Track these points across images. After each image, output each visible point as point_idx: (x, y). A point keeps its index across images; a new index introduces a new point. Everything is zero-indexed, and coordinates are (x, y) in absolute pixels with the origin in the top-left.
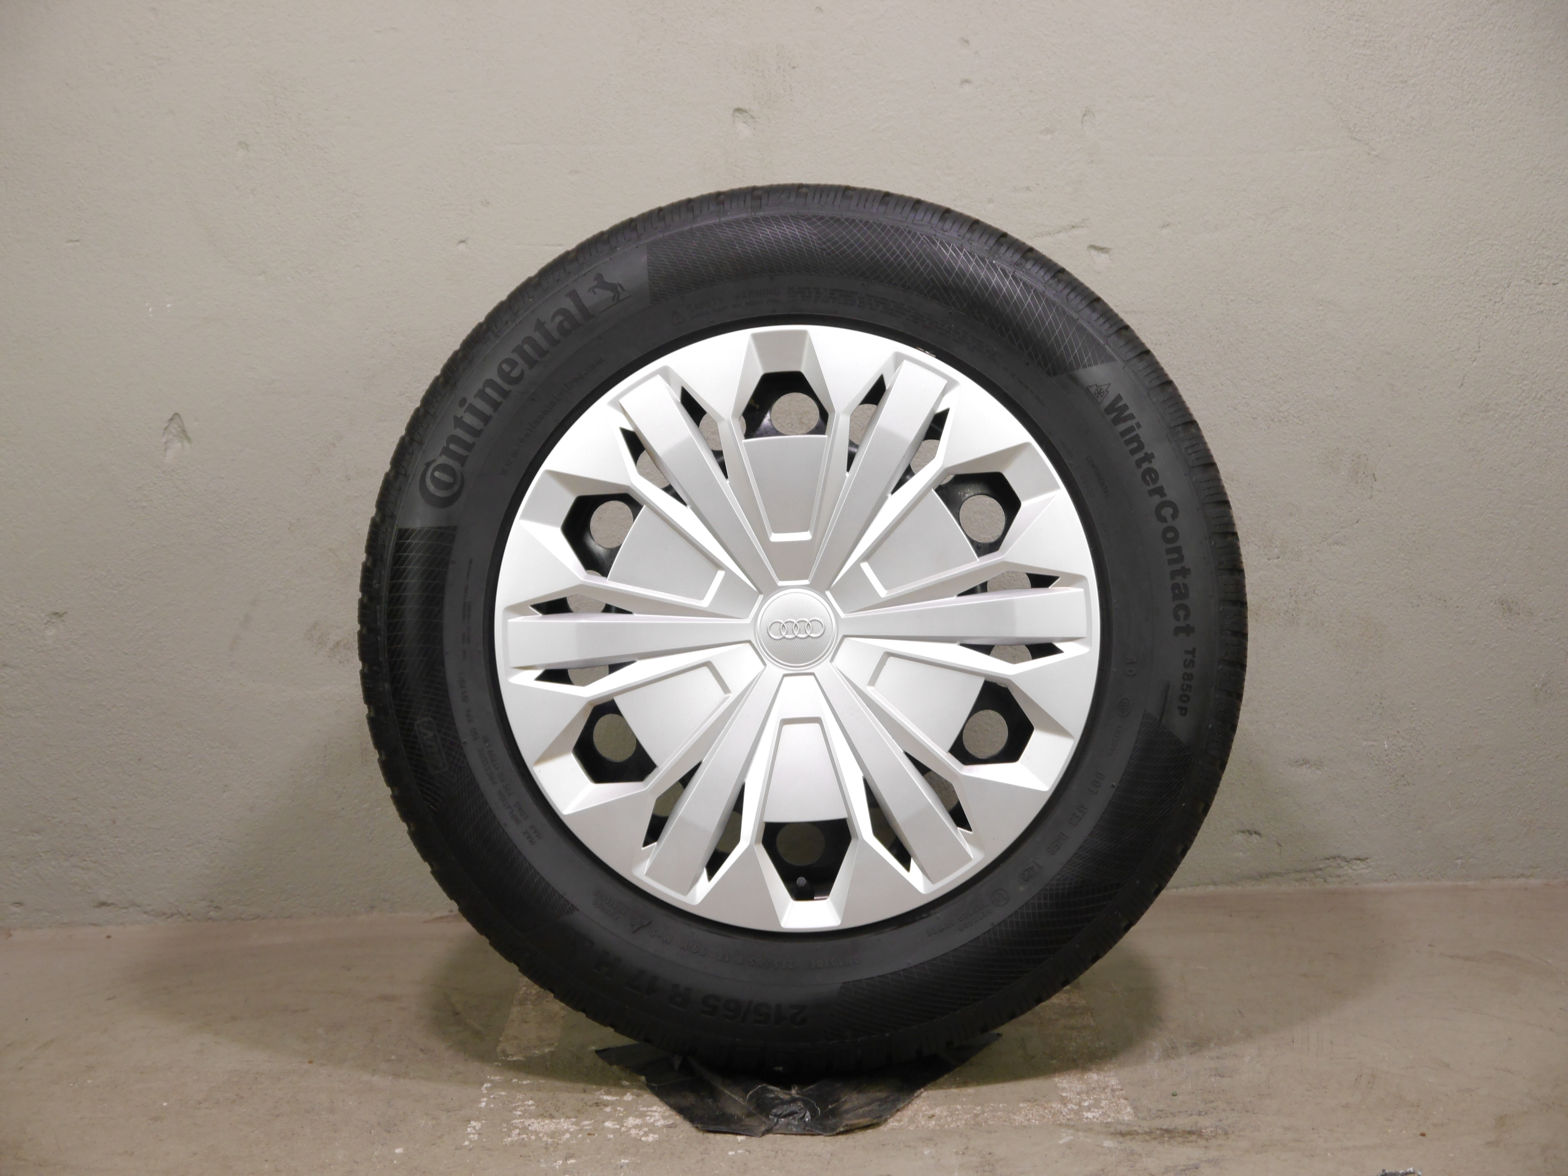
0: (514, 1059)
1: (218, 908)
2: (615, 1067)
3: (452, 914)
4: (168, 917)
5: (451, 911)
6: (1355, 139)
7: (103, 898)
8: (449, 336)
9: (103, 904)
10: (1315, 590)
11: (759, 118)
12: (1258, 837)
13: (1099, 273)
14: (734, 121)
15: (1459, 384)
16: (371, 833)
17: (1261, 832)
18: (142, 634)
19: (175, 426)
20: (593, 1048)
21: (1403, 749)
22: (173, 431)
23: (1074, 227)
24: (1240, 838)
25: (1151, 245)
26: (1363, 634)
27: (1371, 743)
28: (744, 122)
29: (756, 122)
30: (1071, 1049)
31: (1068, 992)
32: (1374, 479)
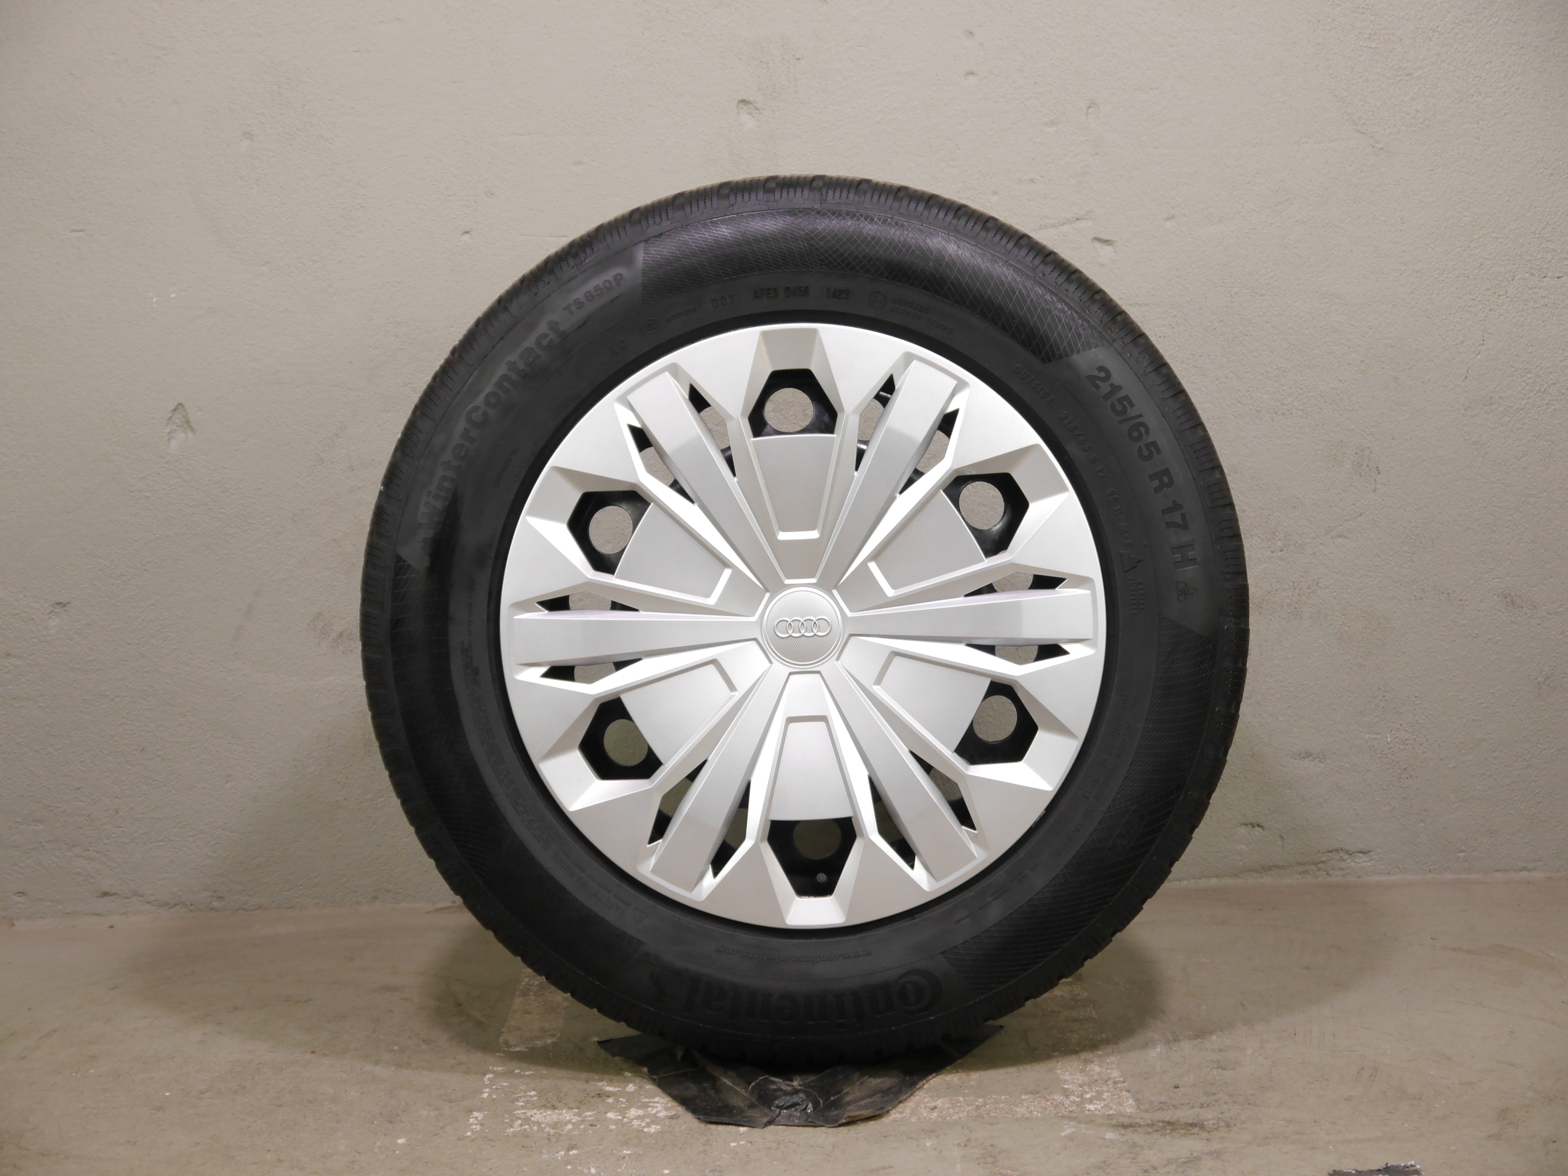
0: (517, 1049)
1: (221, 898)
2: (617, 1058)
3: (454, 904)
4: (171, 907)
5: (454, 902)
6: (1360, 131)
7: (106, 888)
8: (452, 327)
9: (106, 894)
10: (1318, 583)
11: (764, 110)
12: (1260, 830)
13: (1103, 265)
14: (738, 113)
15: (1464, 377)
16: (374, 824)
17: (1264, 825)
18: (145, 624)
19: (179, 416)
20: (596, 1039)
21: (1407, 742)
22: (177, 421)
23: (1078, 219)
24: (1243, 830)
25: (1156, 237)
26: (1366, 627)
27: (1374, 736)
28: (749, 114)
29: (760, 113)
30: (1073, 1041)
31: (1070, 984)
32: (1377, 472)
